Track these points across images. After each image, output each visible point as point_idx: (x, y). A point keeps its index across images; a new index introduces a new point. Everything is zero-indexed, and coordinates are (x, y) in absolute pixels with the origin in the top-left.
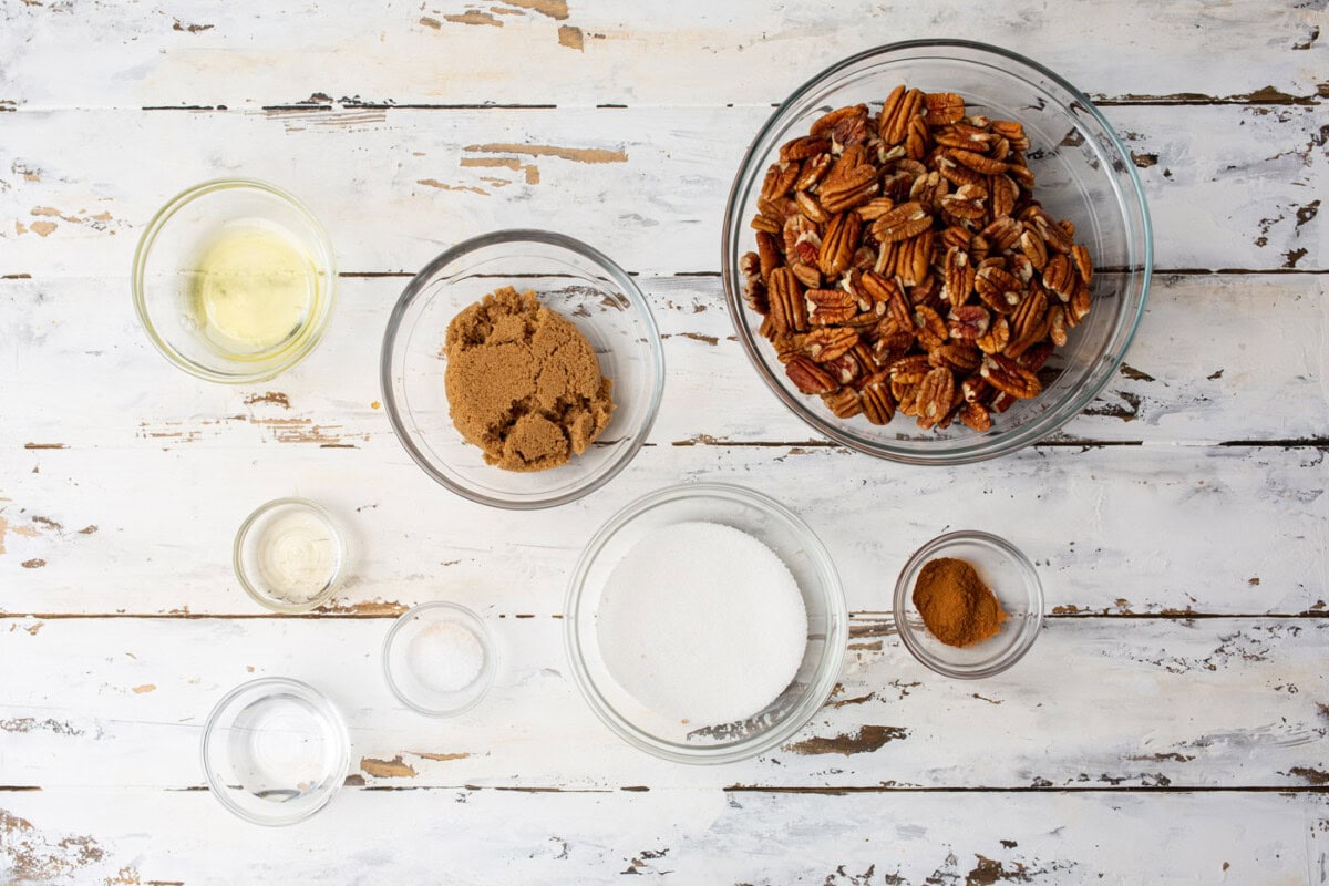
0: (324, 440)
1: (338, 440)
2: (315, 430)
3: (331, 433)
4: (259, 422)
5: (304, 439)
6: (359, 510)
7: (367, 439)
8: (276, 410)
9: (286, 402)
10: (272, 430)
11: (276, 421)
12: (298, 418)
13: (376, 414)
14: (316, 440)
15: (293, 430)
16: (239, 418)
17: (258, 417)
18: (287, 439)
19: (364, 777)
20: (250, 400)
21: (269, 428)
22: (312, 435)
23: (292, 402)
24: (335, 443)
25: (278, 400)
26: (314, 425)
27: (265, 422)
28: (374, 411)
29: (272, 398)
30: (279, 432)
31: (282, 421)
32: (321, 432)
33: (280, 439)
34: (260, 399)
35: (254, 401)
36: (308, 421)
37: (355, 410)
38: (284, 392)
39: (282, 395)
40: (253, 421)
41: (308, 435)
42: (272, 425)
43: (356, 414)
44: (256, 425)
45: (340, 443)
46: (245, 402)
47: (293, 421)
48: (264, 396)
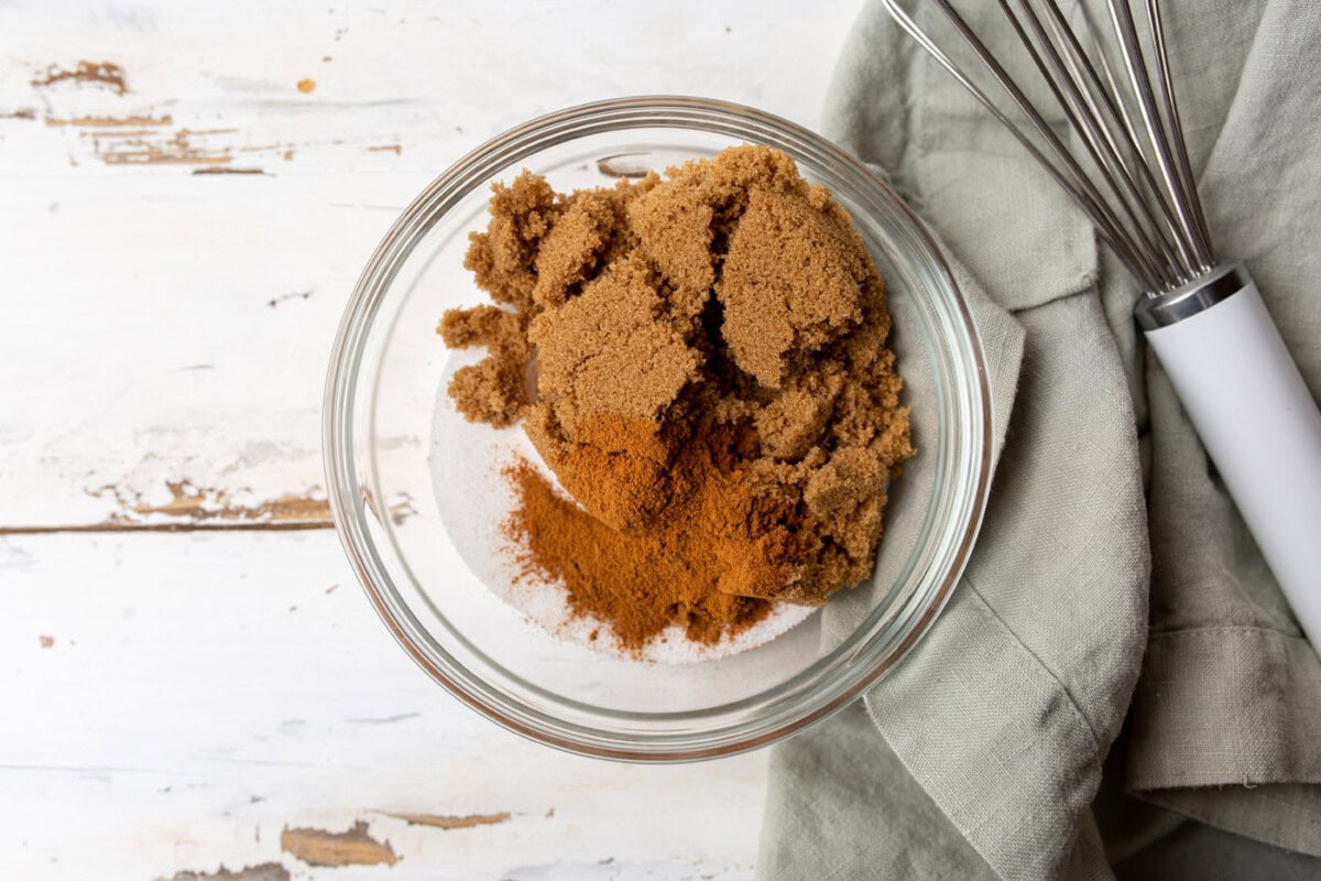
0: (200, 160)
1: (228, 159)
2: (181, 139)
3: (214, 145)
4: (62, 123)
5: (158, 157)
6: (273, 303)
7: (289, 156)
8: (98, 99)
9: (119, 81)
10: (90, 139)
11: (99, 122)
12: (144, 114)
13: (309, 104)
14: (184, 159)
15: (133, 139)
16: (21, 115)
17: (61, 113)
18: (123, 159)
19: (286, 866)
20: (43, 78)
21: (83, 135)
22: (175, 150)
23: (133, 79)
24: (223, 166)
25: (102, 79)
26: (177, 127)
27: (75, 122)
28: (303, 97)
29: (90, 73)
30: (105, 144)
31: (111, 121)
32: (194, 142)
33: (108, 158)
34: (65, 75)
35: (52, 79)
36: (167, 120)
37: (265, 96)
38: (115, 61)
39: (110, 67)
40: (51, 122)
41: (166, 149)
42: (90, 129)
43: (269, 104)
44: (56, 130)
45: (233, 165)
46: (35, 83)
47: (134, 120)
48: (73, 69)
